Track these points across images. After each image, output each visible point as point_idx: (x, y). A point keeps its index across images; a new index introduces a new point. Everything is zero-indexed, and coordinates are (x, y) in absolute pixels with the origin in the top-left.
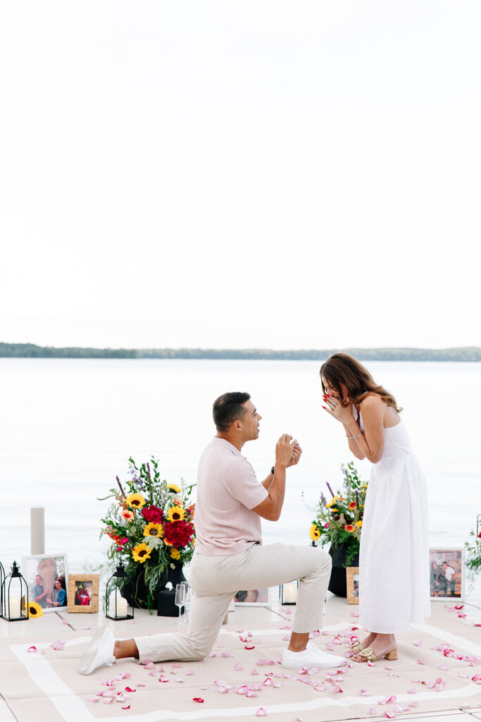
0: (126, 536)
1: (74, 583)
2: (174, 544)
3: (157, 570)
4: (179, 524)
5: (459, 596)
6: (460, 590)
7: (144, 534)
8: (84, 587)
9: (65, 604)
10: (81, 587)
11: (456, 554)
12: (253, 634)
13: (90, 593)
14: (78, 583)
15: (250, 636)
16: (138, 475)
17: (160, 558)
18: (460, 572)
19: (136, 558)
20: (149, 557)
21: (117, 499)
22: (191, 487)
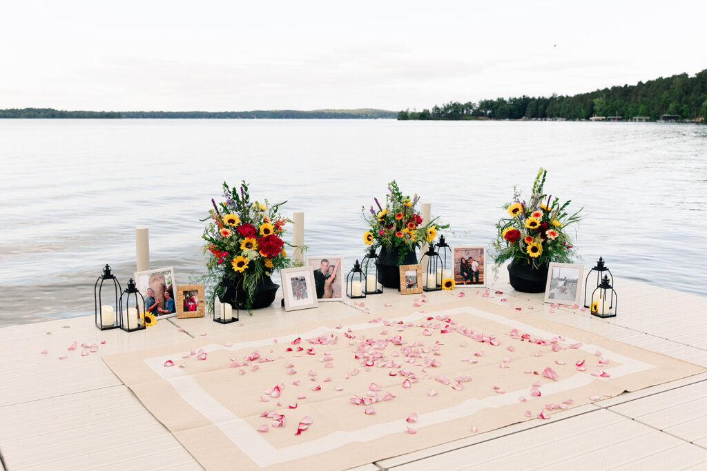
0: (225, 251)
1: (182, 292)
2: (268, 255)
3: (255, 277)
4: (271, 238)
5: (482, 283)
6: (483, 279)
7: (241, 248)
8: (191, 296)
9: (174, 311)
10: (188, 295)
11: (479, 251)
12: (352, 329)
13: (196, 301)
14: (185, 293)
15: (349, 331)
16: (231, 198)
17: (256, 267)
18: (483, 264)
19: (236, 268)
20: (247, 267)
21: (214, 219)
22: (277, 206)
